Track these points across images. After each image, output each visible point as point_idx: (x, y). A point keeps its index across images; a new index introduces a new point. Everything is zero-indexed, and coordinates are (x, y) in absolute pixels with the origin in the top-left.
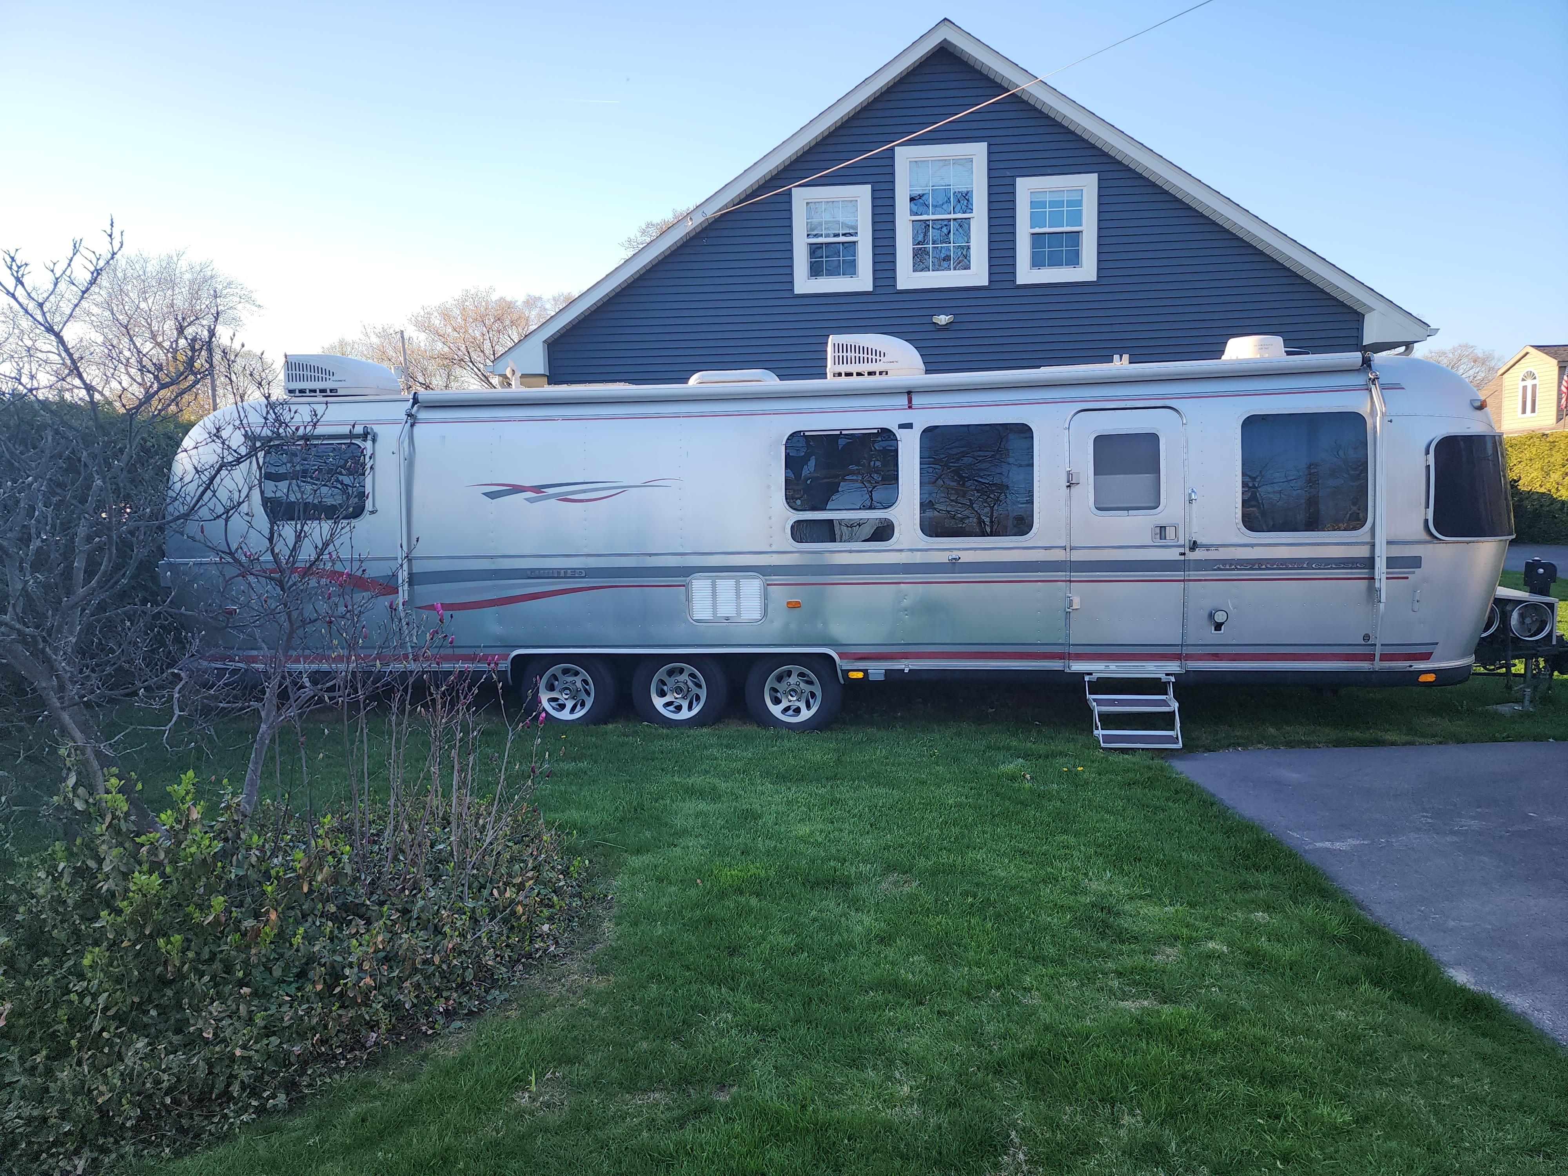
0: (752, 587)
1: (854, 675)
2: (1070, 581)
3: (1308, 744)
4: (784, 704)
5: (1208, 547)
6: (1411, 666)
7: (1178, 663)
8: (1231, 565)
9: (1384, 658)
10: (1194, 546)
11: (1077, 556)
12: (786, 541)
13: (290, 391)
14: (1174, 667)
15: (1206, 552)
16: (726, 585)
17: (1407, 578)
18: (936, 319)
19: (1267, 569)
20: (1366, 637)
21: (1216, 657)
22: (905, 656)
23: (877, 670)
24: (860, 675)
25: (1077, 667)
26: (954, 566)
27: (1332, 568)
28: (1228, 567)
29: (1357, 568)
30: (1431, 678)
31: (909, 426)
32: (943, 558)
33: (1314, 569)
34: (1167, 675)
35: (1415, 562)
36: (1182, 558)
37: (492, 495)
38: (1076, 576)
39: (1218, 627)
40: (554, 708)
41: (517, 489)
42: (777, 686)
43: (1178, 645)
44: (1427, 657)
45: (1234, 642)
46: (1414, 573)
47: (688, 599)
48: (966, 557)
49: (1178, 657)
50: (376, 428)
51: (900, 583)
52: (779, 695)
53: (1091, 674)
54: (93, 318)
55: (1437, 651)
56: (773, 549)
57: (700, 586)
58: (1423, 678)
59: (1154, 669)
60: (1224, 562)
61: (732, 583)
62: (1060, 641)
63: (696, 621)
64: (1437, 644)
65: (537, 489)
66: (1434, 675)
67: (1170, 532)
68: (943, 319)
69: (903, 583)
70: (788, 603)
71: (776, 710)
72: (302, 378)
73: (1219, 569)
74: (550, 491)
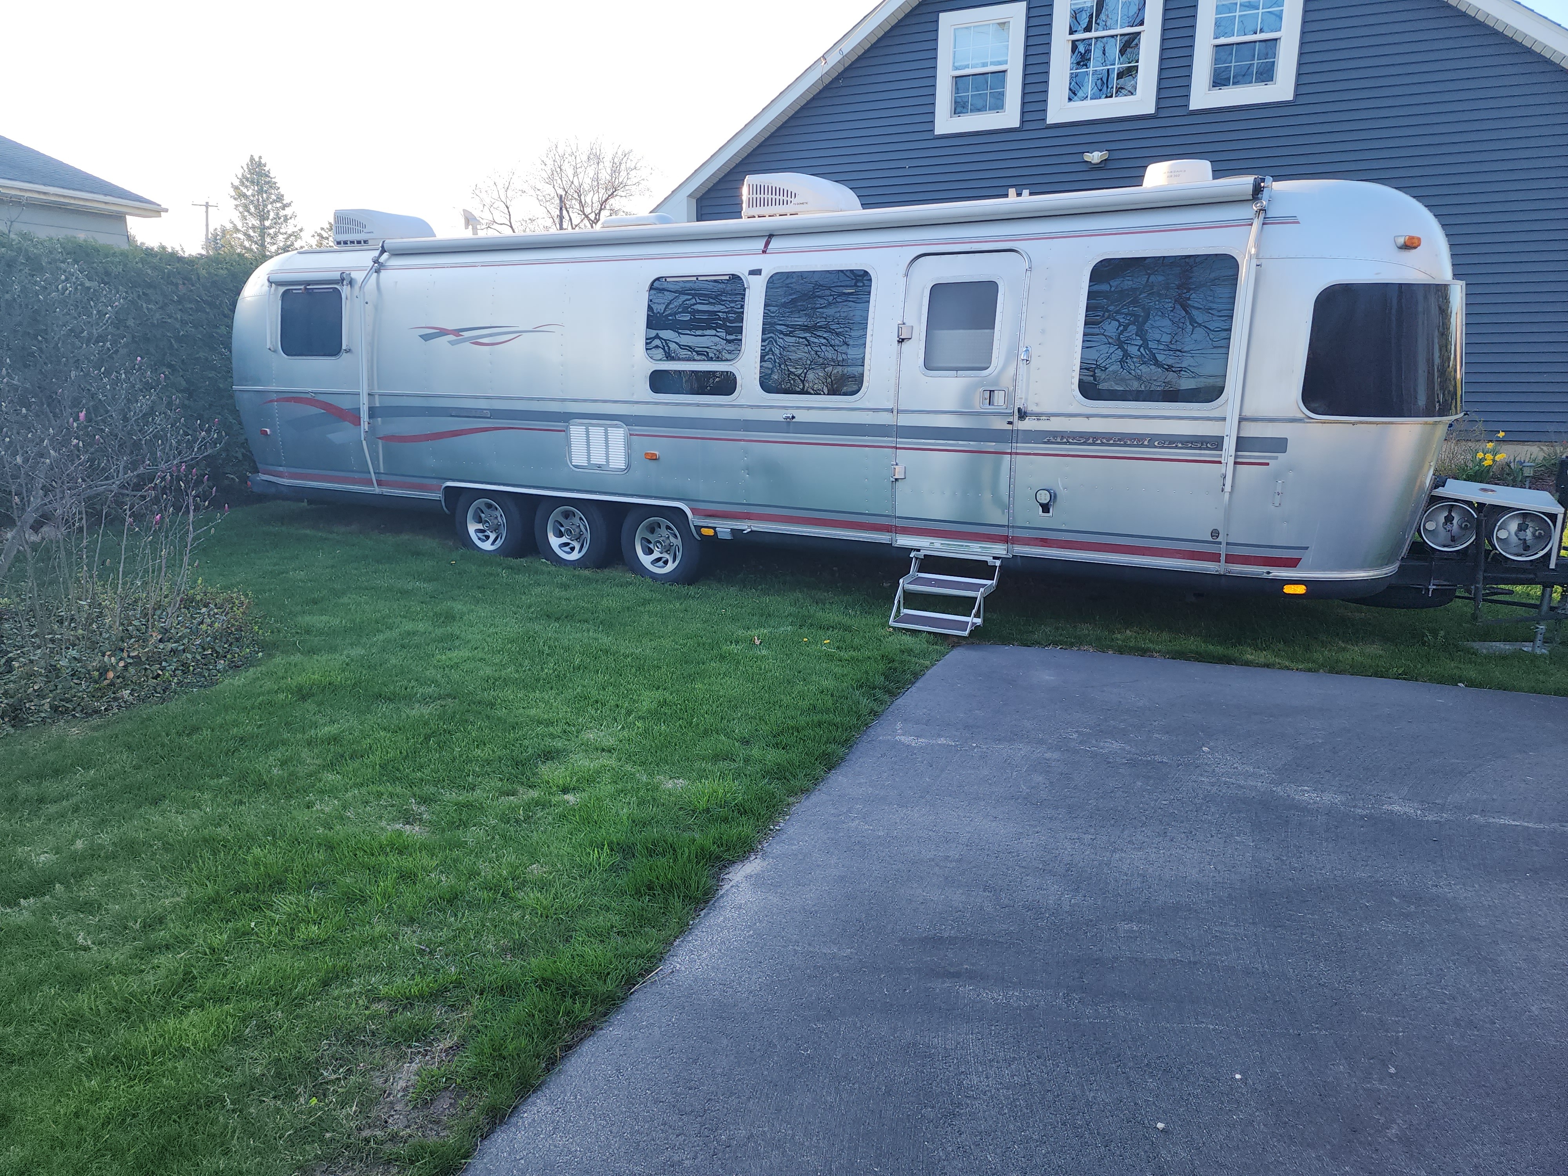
0: (618, 434)
1: (705, 532)
2: (896, 448)
3: (1143, 652)
4: (656, 555)
5: (1038, 416)
6: (1268, 573)
7: (1005, 547)
8: (1062, 438)
9: (1230, 559)
10: (1022, 415)
11: (905, 421)
12: (644, 391)
13: (339, 243)
14: (1000, 550)
15: (1036, 421)
16: (597, 433)
17: (1268, 464)
18: (1088, 157)
19: (1102, 444)
20: (1215, 533)
21: (1045, 542)
22: (748, 516)
23: (724, 528)
24: (711, 532)
25: (903, 541)
26: (790, 425)
27: (1176, 447)
28: (1059, 440)
29: (1207, 448)
30: (1300, 589)
31: (756, 272)
32: (779, 416)
33: (1156, 447)
34: (995, 558)
35: (1279, 445)
36: (1010, 427)
37: (426, 338)
38: (902, 442)
39: (1046, 508)
40: (479, 539)
41: (443, 332)
42: (650, 537)
43: (1004, 526)
44: (1293, 563)
45: (1063, 527)
46: (1276, 458)
47: (568, 444)
48: (802, 416)
49: (1005, 539)
50: (354, 275)
51: (740, 440)
52: (651, 546)
53: (919, 550)
54: (538, 193)
55: (1307, 558)
56: (635, 399)
57: (577, 432)
58: (1289, 589)
59: (979, 550)
60: (1055, 434)
61: (582, 429)
62: (887, 513)
63: (575, 466)
64: (1307, 548)
65: (457, 332)
66: (1304, 587)
67: (999, 398)
68: (1095, 157)
69: (744, 440)
70: (646, 454)
71: (646, 560)
72: (347, 231)
73: (1049, 442)
74: (466, 334)
